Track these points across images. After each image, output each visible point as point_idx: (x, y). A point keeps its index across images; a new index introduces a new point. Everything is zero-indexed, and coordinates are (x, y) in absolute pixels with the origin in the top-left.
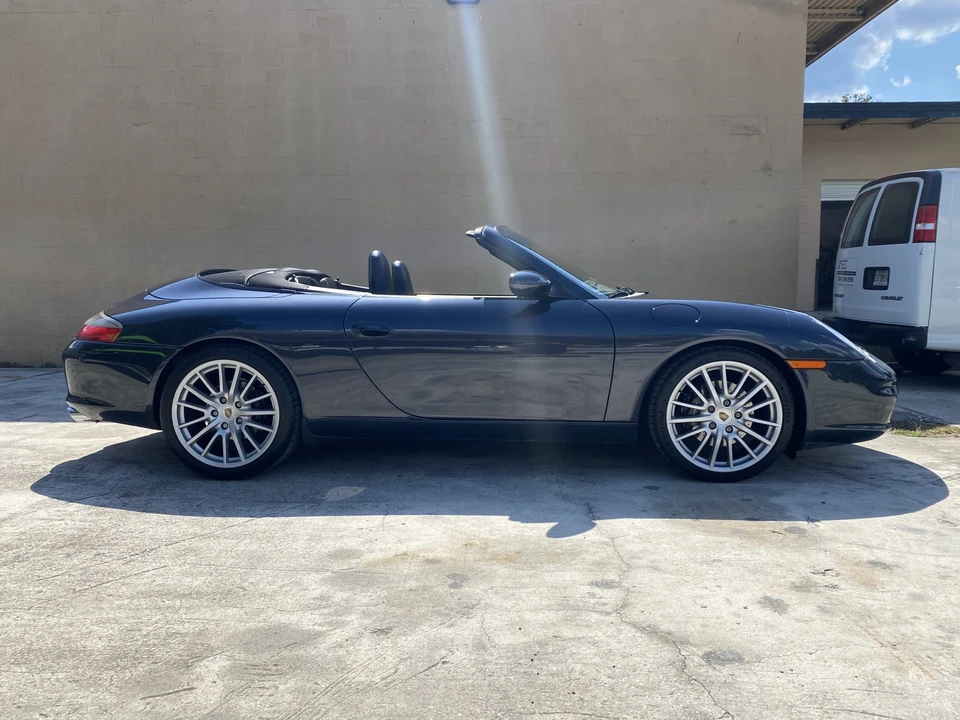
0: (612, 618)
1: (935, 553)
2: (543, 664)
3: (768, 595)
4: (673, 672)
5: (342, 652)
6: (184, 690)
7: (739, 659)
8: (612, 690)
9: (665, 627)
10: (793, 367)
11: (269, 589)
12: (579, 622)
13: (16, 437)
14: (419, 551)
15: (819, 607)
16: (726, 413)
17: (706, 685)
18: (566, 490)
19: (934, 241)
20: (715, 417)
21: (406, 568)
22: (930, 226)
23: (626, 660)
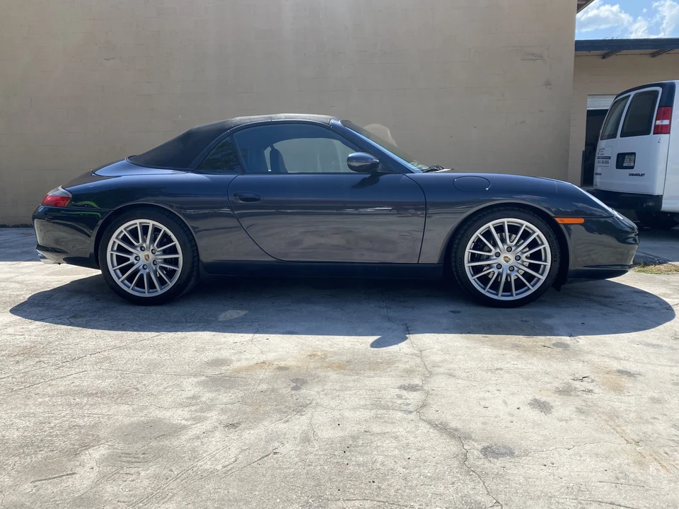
0: (412, 416)
1: (669, 364)
2: (352, 455)
3: (537, 398)
4: (456, 464)
5: (197, 443)
6: (67, 475)
7: (511, 453)
8: (405, 479)
9: (453, 424)
10: (559, 222)
11: (155, 390)
12: (386, 419)
13: (13, 275)
14: (274, 361)
15: (577, 408)
16: (509, 257)
17: (482, 476)
18: (391, 314)
19: (669, 133)
20: (501, 260)
21: (262, 374)
22: (666, 122)
23: (419, 452)
